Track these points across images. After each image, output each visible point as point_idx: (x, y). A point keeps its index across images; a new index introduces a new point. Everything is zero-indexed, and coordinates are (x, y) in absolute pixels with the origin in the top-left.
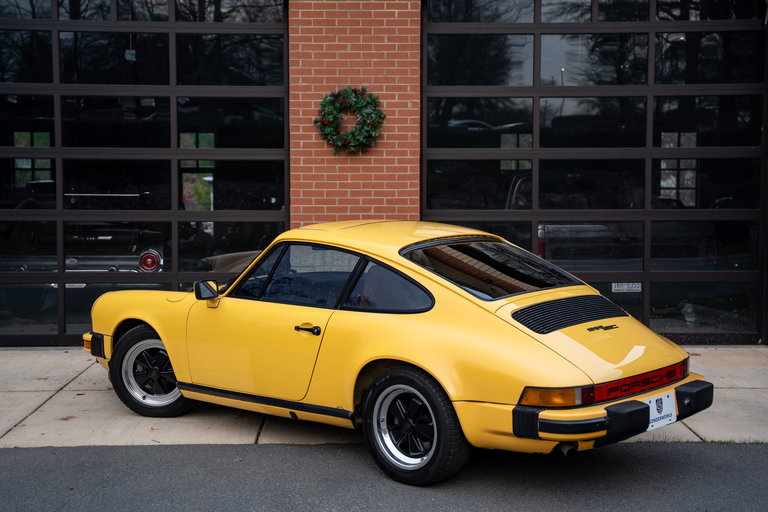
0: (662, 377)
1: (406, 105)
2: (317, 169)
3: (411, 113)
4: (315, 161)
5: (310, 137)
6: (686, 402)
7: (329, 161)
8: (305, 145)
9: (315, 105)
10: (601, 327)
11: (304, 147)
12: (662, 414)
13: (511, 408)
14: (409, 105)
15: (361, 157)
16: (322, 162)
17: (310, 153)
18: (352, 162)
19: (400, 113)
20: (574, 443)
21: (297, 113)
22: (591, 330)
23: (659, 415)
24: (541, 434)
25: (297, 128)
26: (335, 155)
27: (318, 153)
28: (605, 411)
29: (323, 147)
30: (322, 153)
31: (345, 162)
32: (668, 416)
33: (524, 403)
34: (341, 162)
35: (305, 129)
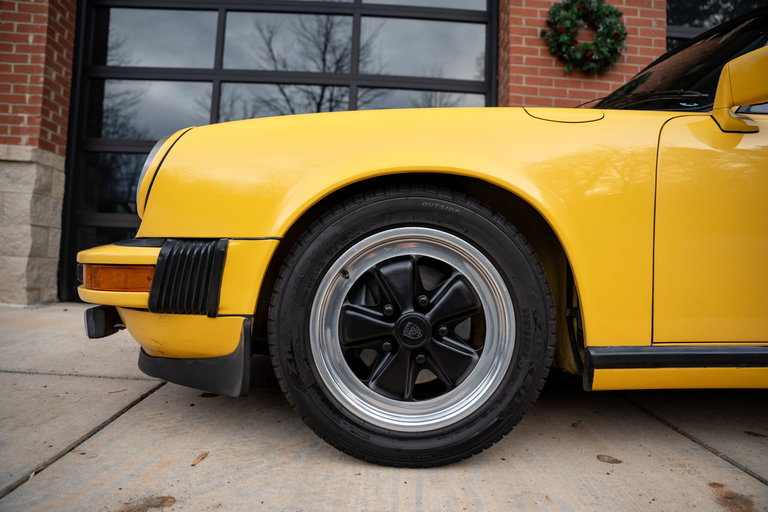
1: (649, 23)
2: (543, 92)
3: (657, 33)
4: (541, 82)
5: (535, 52)
7: (558, 83)
8: (529, 61)
9: (540, 14)
11: (527, 63)
14: (654, 24)
15: (596, 81)
16: (549, 82)
17: (534, 71)
18: (587, 86)
19: (643, 32)
21: (518, 21)
25: (519, 41)
26: (565, 74)
27: (544, 72)
29: (551, 65)
30: (550, 72)
31: (577, 85)
34: (572, 84)
35: (529, 42)
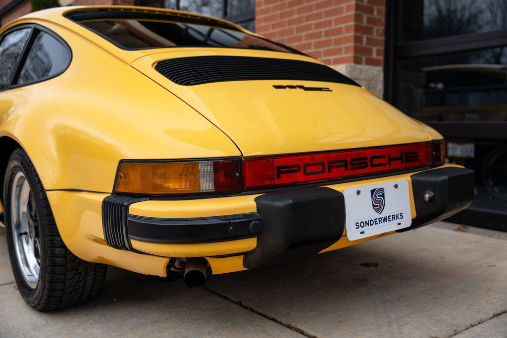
0: (391, 160)
6: (427, 196)
10: (301, 87)
12: (384, 214)
13: (100, 198)
20: (201, 261)
22: (277, 87)
23: (376, 215)
24: (136, 244)
28: (255, 204)
32: (395, 217)
33: (122, 189)
